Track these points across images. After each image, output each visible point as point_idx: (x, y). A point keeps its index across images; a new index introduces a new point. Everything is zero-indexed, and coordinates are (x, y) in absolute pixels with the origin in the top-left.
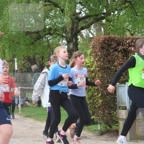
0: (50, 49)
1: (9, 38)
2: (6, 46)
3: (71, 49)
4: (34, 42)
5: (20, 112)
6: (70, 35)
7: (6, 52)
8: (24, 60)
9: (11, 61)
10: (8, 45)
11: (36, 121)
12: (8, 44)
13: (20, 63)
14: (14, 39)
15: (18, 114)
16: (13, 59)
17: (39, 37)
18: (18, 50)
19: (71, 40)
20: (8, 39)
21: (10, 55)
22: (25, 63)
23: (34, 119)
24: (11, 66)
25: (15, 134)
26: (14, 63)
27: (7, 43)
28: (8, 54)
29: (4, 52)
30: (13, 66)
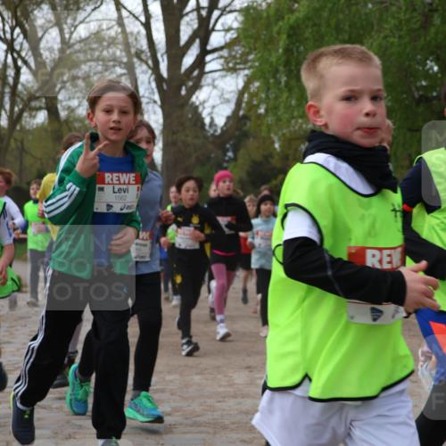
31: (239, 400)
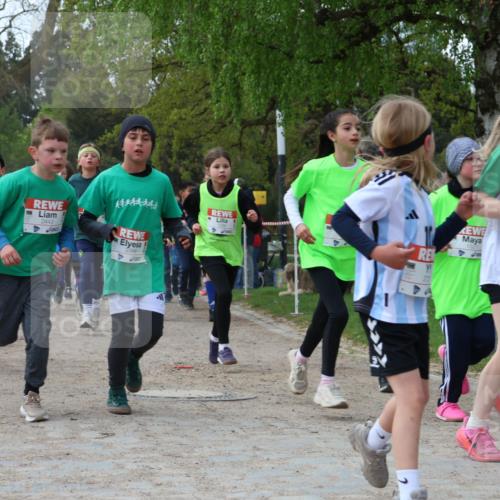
0: (406, 75)
1: (256, 36)
2: (245, 66)
3: (491, 73)
4: (349, 48)
5: (297, 312)
6: (484, 19)
7: (246, 88)
8: (309, 118)
9: (262, 124)
10: (251, 62)
11: (355, 344)
12: (252, 58)
13: (293, 128)
14: (274, 42)
15: (290, 318)
16: (270, 114)
17: (367, 30)
18: (290, 79)
19: (489, 39)
20: (252, 40)
21: (259, 98)
22: (312, 131)
23: (349, 339)
24: (263, 142)
25: (282, 392)
26: (275, 131)
27: (247, 53)
28: (251, 96)
29: (238, 87)
30: (268, 142)
31: (55, 462)
